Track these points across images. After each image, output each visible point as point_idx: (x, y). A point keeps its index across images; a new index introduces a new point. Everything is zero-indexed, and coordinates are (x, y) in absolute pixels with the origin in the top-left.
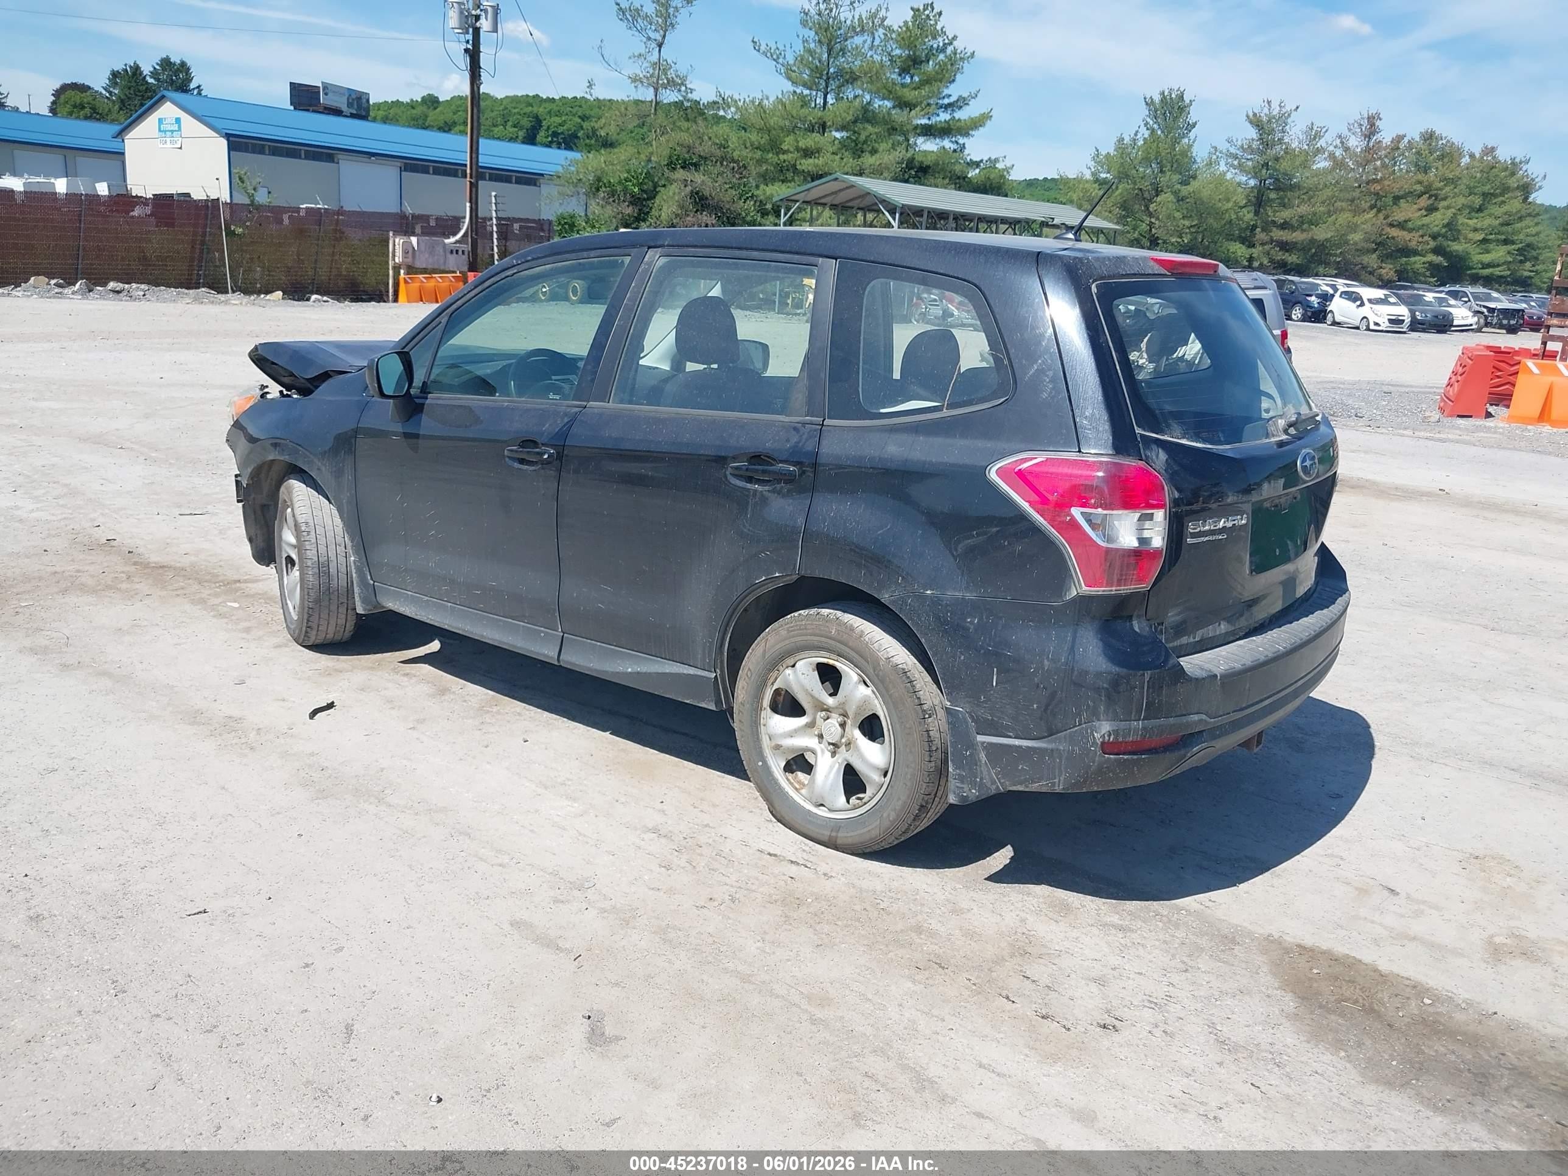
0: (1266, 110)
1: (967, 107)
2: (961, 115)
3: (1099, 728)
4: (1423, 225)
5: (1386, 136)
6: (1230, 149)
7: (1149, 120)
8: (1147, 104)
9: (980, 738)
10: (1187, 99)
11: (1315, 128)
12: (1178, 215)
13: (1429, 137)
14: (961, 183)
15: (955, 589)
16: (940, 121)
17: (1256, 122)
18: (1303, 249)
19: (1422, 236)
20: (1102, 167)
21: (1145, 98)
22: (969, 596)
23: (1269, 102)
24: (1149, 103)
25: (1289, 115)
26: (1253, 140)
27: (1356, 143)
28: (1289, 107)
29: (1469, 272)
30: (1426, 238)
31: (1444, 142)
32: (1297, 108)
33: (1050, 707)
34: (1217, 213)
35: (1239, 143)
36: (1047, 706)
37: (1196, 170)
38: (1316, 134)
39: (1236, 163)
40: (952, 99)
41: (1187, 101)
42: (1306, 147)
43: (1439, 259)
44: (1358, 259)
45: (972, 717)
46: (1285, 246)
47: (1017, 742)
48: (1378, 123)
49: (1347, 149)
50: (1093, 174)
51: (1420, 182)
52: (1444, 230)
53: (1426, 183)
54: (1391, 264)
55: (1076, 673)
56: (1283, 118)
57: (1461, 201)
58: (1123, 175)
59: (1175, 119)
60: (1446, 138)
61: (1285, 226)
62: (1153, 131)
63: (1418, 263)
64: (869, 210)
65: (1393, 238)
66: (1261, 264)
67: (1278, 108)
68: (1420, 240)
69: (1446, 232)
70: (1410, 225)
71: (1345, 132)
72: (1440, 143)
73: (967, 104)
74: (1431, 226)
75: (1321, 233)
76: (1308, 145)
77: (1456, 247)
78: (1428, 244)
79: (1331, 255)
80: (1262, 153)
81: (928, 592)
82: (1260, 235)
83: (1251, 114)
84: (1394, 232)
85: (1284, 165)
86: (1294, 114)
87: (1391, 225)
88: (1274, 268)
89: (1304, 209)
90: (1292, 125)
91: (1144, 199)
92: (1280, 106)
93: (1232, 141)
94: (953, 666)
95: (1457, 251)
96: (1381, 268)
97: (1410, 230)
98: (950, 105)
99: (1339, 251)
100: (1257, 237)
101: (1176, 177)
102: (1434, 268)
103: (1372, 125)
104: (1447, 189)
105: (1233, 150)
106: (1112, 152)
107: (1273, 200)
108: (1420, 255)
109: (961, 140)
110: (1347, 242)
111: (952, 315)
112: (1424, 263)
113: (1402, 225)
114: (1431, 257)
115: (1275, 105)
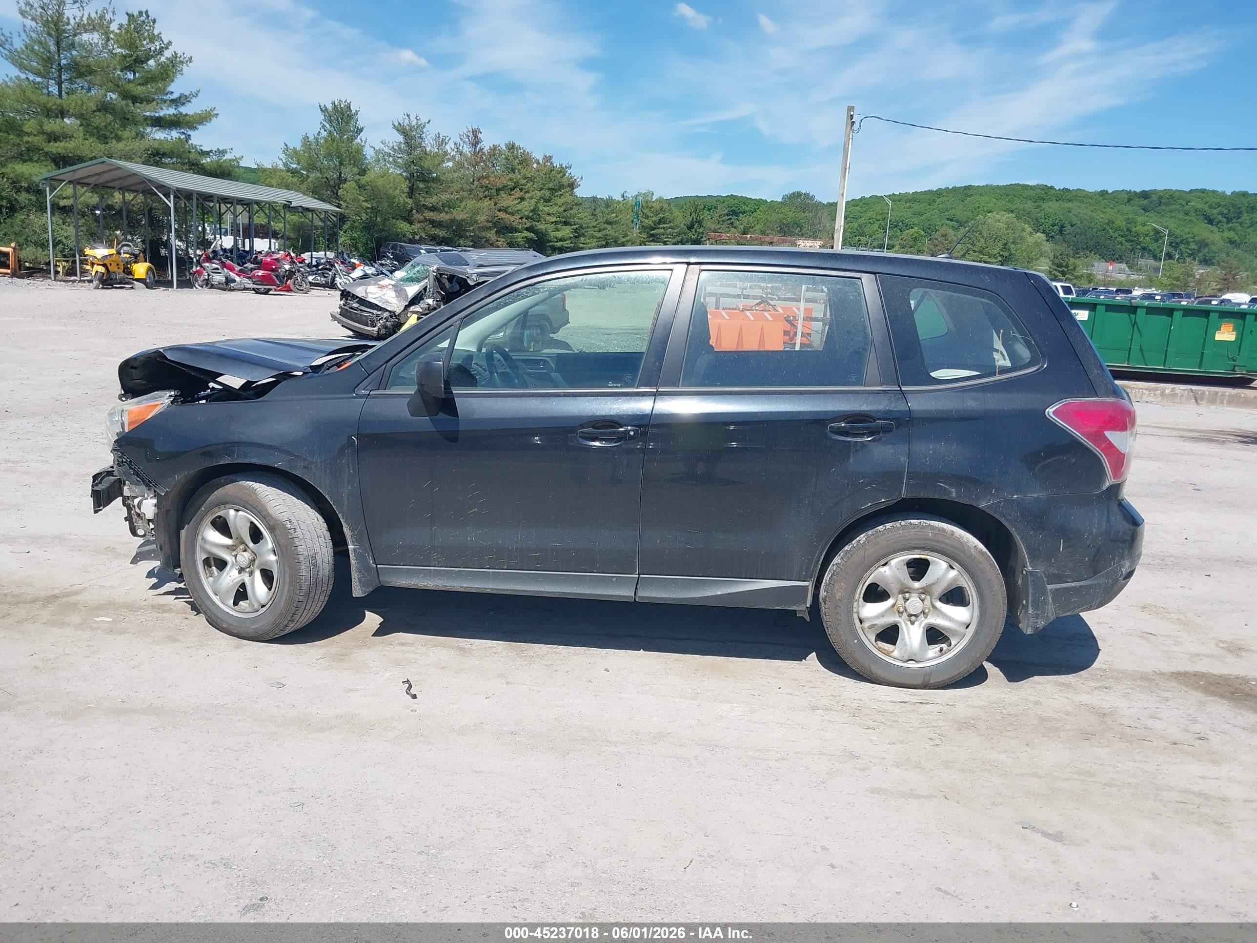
0: (407, 122)
1: (189, 104)
2: (184, 110)
3: (1124, 564)
4: (518, 210)
5: (486, 144)
6: (384, 149)
7: (325, 123)
8: (322, 110)
9: (1049, 587)
10: (353, 109)
11: (441, 137)
12: (362, 198)
13: (511, 147)
14: (197, 168)
15: (1032, 492)
16: (169, 115)
17: (400, 129)
18: (447, 227)
19: (521, 218)
20: (292, 159)
21: (320, 106)
22: (1042, 495)
23: (408, 116)
24: (324, 110)
25: (424, 126)
26: (401, 143)
27: (467, 150)
28: (423, 120)
29: (548, 244)
30: (524, 220)
31: (522, 151)
32: (429, 121)
33: (1096, 558)
34: (388, 198)
35: (391, 145)
36: (1094, 557)
37: (368, 165)
38: (442, 141)
39: (391, 159)
40: (175, 96)
41: (354, 111)
42: (436, 150)
43: (531, 235)
44: (484, 234)
45: (1045, 574)
46: (434, 223)
47: (1073, 584)
48: (479, 135)
49: (461, 153)
50: (285, 165)
51: (511, 179)
52: (531, 214)
53: (515, 180)
54: (503, 238)
55: (1112, 534)
56: (421, 127)
57: (539, 194)
58: (312, 167)
59: (347, 123)
60: (523, 148)
61: (433, 209)
62: (330, 133)
63: (519, 237)
64: (126, 190)
65: (502, 219)
66: (421, 237)
67: (416, 121)
68: (520, 221)
69: (533, 215)
70: (510, 210)
71: (458, 141)
72: (520, 151)
73: (190, 101)
74: (523, 211)
75: (459, 215)
76: (437, 149)
77: (541, 226)
78: (525, 224)
79: (467, 231)
80: (409, 154)
81: (1015, 497)
82: (417, 216)
83: (396, 124)
84: (502, 215)
85: (427, 164)
86: (427, 125)
87: (499, 211)
88: (431, 240)
89: (445, 197)
90: (428, 133)
91: (330, 186)
92: (416, 118)
93: (385, 142)
94: (1035, 543)
95: (541, 229)
96: (497, 241)
97: (512, 214)
98: (173, 101)
99: (472, 228)
100: (415, 217)
101: (355, 170)
102: (528, 240)
103: (476, 137)
104: (529, 185)
105: (386, 150)
106: (298, 147)
107: (421, 190)
108: (519, 232)
109: (189, 133)
110: (476, 222)
111: (234, 281)
112: (523, 238)
113: (505, 210)
114: (526, 234)
115: (413, 118)
